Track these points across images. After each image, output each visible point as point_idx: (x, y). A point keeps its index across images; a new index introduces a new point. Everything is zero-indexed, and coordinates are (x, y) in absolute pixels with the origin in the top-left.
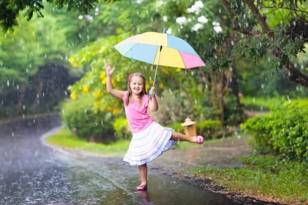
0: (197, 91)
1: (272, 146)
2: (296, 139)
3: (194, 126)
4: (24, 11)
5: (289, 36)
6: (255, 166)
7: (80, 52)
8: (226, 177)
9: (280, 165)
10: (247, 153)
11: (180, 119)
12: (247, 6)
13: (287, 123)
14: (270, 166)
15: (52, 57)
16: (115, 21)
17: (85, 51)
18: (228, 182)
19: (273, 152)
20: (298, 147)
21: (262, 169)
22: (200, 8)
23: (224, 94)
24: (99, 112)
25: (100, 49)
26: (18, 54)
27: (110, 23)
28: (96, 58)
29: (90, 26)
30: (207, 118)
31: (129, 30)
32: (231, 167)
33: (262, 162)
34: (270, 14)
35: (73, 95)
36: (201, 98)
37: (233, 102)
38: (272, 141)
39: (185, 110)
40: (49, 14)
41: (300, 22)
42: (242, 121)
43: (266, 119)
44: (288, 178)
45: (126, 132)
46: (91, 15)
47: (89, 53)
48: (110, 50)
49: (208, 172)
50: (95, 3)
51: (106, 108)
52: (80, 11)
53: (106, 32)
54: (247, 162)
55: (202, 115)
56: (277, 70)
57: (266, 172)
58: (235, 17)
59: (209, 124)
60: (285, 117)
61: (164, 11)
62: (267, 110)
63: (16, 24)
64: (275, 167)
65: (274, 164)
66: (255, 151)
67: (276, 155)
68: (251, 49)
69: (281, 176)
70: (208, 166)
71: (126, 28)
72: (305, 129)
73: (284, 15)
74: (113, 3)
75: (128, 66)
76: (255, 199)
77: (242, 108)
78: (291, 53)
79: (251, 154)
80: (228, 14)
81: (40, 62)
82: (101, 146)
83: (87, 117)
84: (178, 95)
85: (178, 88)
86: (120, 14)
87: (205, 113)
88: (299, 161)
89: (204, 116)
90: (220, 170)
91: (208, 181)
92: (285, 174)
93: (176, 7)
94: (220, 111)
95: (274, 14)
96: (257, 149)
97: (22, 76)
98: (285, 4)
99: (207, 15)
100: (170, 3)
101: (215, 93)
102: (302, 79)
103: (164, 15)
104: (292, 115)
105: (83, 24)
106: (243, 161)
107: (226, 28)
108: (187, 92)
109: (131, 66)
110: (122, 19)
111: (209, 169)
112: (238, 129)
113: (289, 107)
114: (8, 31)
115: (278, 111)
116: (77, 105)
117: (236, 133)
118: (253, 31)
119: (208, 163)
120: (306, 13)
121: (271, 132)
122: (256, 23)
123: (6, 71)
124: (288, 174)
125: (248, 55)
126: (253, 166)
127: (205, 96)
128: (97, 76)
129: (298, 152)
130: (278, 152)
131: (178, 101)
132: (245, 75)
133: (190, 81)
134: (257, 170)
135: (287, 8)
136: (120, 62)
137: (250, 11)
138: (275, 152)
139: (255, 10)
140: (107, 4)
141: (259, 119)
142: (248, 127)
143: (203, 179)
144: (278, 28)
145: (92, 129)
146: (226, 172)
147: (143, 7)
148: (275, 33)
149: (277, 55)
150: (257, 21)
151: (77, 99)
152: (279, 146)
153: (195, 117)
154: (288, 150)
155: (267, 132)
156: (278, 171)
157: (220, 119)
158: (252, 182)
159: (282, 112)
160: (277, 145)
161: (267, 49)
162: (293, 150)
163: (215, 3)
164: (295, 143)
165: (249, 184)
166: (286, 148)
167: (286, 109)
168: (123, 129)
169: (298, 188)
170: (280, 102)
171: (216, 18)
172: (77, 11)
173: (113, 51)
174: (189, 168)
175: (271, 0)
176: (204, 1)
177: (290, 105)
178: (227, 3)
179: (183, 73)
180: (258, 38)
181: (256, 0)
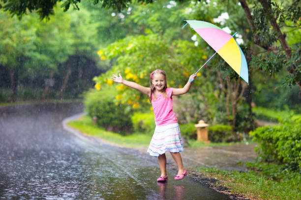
0: (213, 96)
1: (276, 155)
2: (299, 152)
3: (206, 128)
4: (62, 3)
6: (258, 172)
7: (109, 47)
8: (231, 179)
9: (282, 174)
10: (253, 159)
11: (194, 120)
12: (269, 22)
13: (293, 136)
14: (272, 174)
15: (81, 48)
16: (145, 22)
17: (114, 46)
18: (232, 184)
20: (300, 160)
21: (265, 176)
22: (226, 20)
23: (238, 102)
24: (120, 104)
25: (128, 46)
26: (52, 42)
27: (140, 23)
28: (123, 54)
29: (122, 23)
30: (220, 123)
31: (157, 32)
32: (237, 170)
33: (266, 169)
34: (289, 33)
35: (97, 86)
36: (216, 103)
37: (245, 110)
38: (277, 151)
39: (200, 112)
40: (84, 7)
42: (252, 129)
43: (274, 130)
44: (288, 187)
45: (143, 126)
46: (124, 14)
47: (117, 49)
48: (137, 48)
49: (214, 172)
50: (129, 3)
51: (127, 102)
52: (114, 9)
53: (135, 31)
54: (252, 167)
55: (215, 119)
56: (290, 85)
57: (268, 179)
58: (258, 32)
59: (221, 128)
60: (292, 130)
62: (276, 121)
63: (52, 14)
64: (278, 175)
65: (277, 172)
66: (261, 158)
67: (279, 164)
68: (268, 63)
69: (281, 184)
70: (215, 166)
71: (154, 30)
74: (145, 5)
75: (152, 65)
77: (254, 117)
79: (257, 160)
80: (251, 28)
81: (71, 52)
82: (117, 136)
83: (108, 108)
84: (195, 98)
85: (195, 91)
86: (151, 16)
87: (218, 117)
89: (217, 120)
90: (226, 172)
91: (214, 181)
92: (285, 182)
94: (232, 117)
95: (294, 34)
96: (262, 157)
97: (51, 63)
99: (231, 27)
100: (198, 11)
101: (230, 100)
104: (299, 129)
105: (114, 21)
106: (248, 166)
107: (248, 41)
108: (203, 96)
109: (154, 65)
110: (152, 21)
111: (215, 169)
112: (247, 136)
113: (297, 121)
114: (45, 20)
115: (286, 124)
116: (100, 96)
117: (245, 139)
118: (273, 46)
119: (215, 164)
121: (278, 143)
122: (276, 40)
123: (38, 56)
124: (288, 183)
125: (265, 68)
126: (256, 172)
127: (221, 101)
128: (122, 70)
130: (281, 161)
131: (195, 103)
132: (259, 87)
133: (207, 86)
134: (260, 176)
136: (145, 60)
137: (271, 28)
138: (278, 162)
139: (277, 28)
140: (139, 5)
141: (267, 129)
142: (257, 135)
143: (209, 178)
144: (296, 46)
145: (112, 119)
146: (231, 174)
147: (173, 12)
148: (292, 51)
149: (292, 72)
150: (277, 38)
151: (101, 90)
152: (283, 156)
153: (209, 120)
154: (291, 161)
155: (274, 142)
156: (280, 179)
157: (231, 125)
158: (255, 187)
159: (290, 125)
160: (281, 155)
161: (283, 65)
162: (295, 161)
163: (240, 17)
164: (298, 156)
165: (251, 188)
166: (289, 158)
167: (294, 123)
168: (141, 123)
169: (297, 197)
170: (289, 116)
171: (239, 31)
172: (111, 9)
173: (140, 49)
174: (197, 166)
175: (292, 21)
176: (230, 14)
177: (298, 119)
178: (251, 18)
179: (202, 78)
180: (276, 54)
181: (279, 19)
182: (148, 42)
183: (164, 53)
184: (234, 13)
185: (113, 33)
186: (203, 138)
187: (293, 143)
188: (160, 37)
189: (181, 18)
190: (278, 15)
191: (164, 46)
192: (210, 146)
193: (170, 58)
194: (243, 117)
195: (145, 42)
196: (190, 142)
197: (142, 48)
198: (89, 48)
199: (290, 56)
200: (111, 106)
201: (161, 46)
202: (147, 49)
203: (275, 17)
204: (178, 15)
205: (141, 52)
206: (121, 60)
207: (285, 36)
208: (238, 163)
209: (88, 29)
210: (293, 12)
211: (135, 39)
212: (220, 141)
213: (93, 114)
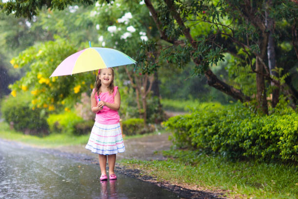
1: (190, 142)
2: (212, 136)
5: (210, 46)
6: (175, 159)
7: (20, 55)
8: (153, 168)
9: (198, 159)
10: (168, 147)
13: (205, 122)
16: (52, 28)
17: (25, 54)
18: (155, 173)
19: (191, 147)
20: (214, 144)
21: (182, 162)
22: (130, 19)
23: (147, 96)
24: (36, 107)
25: (37, 52)
28: (34, 60)
29: (29, 31)
30: (132, 117)
31: (65, 37)
33: (182, 155)
34: (192, 27)
35: (13, 93)
37: (155, 103)
38: (190, 138)
43: (186, 118)
45: (59, 127)
47: (28, 56)
49: (135, 163)
51: (42, 106)
53: (42, 37)
54: (169, 155)
55: (127, 114)
56: (199, 75)
57: (186, 165)
58: (164, 28)
59: (134, 122)
60: (203, 117)
61: (97, 20)
64: (194, 160)
65: (192, 158)
66: (175, 146)
67: (193, 150)
68: (177, 56)
69: (200, 168)
70: (135, 158)
71: (62, 35)
72: (221, 128)
73: (203, 28)
76: (182, 188)
77: (162, 109)
78: (212, 61)
82: (35, 139)
83: (23, 113)
86: (58, 22)
87: (130, 112)
88: (214, 155)
89: (129, 115)
90: (146, 162)
91: (138, 171)
93: (108, 17)
94: (143, 111)
95: (195, 27)
96: (177, 145)
98: (207, 18)
99: (135, 26)
100: (102, 14)
102: (219, 84)
103: (97, 23)
104: (209, 116)
105: (21, 29)
106: (164, 155)
107: (151, 38)
110: (59, 26)
111: (135, 160)
112: (159, 126)
113: (207, 108)
115: (196, 111)
117: (157, 130)
118: (178, 40)
119: (133, 156)
120: (225, 27)
121: (191, 130)
122: (181, 34)
125: (174, 61)
126: (173, 159)
127: (130, 96)
128: (35, 77)
129: (214, 147)
130: (195, 147)
132: (163, 80)
135: (209, 22)
139: (181, 22)
141: (179, 118)
142: (169, 125)
143: (133, 169)
145: (28, 123)
146: (151, 164)
147: (78, 16)
149: (199, 63)
150: (182, 32)
152: (197, 142)
154: (204, 146)
155: (187, 129)
156: (196, 164)
157: (143, 118)
159: (200, 113)
160: (195, 142)
161: (191, 56)
162: (209, 146)
163: (142, 15)
164: (211, 140)
166: (203, 144)
168: (56, 124)
171: (143, 28)
173: (49, 54)
174: (118, 159)
176: (133, 13)
177: (207, 106)
180: (183, 47)
182: (56, 47)
184: (137, 13)
185: (21, 42)
187: (205, 129)
188: (67, 42)
189: (86, 21)
192: (126, 139)
194: (153, 110)
195: (53, 47)
197: (52, 53)
199: (196, 48)
200: (27, 110)
202: (57, 53)
204: (83, 19)
205: (51, 57)
206: (34, 66)
207: (189, 29)
208: (154, 153)
210: (196, 6)
212: (134, 134)
213: (10, 120)
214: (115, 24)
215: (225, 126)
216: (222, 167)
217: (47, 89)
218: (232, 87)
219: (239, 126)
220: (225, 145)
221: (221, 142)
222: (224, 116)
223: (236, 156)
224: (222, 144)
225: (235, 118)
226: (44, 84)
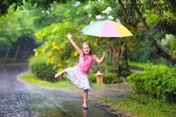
1: (144, 89)
2: (157, 87)
3: (101, 76)
4: (12, 6)
5: (158, 30)
6: (134, 100)
7: (41, 31)
8: (118, 105)
9: (148, 100)
10: (130, 92)
11: (94, 71)
12: (136, 11)
13: (153, 78)
14: (142, 101)
15: (25, 32)
16: (62, 15)
17: (44, 30)
18: (119, 108)
19: (144, 93)
20: (158, 91)
21: (138, 102)
22: (110, 11)
23: (119, 59)
24: (50, 64)
25: (53, 30)
26: (7, 30)
27: (59, 16)
28: (50, 34)
29: (48, 17)
31: (70, 21)
32: (121, 99)
33: (138, 98)
34: (148, 17)
35: (36, 54)
36: (106, 61)
37: (124, 64)
38: (144, 87)
39: (97, 67)
40: (25, 9)
41: (164, 22)
42: (128, 75)
43: (142, 75)
44: (151, 108)
45: (64, 77)
46: (49, 11)
47: (47, 31)
48: (58, 31)
49: (108, 101)
50: (52, 4)
51: (54, 63)
52: (44, 8)
53: (57, 21)
54: (130, 97)
55: (106, 70)
56: (150, 48)
57: (140, 104)
58: (129, 18)
59: (110, 75)
60: (153, 74)
61: (90, 11)
62: (142, 69)
63: (7, 13)
64: (145, 101)
65: (144, 100)
67: (146, 95)
68: (136, 35)
69: (148, 106)
70: (108, 98)
71: (68, 19)
72: (163, 81)
73: (156, 18)
74: (62, 5)
77: (129, 68)
78: (158, 39)
79: (132, 93)
80: (125, 15)
81: (19, 35)
82: (49, 83)
83: (43, 67)
86: (65, 11)
87: (108, 69)
88: (158, 99)
89: (108, 71)
90: (115, 101)
91: (108, 106)
92: (150, 105)
93: (97, 9)
94: (117, 69)
95: (150, 17)
96: (136, 91)
97: (8, 42)
98: (157, 12)
99: (113, 15)
100: (93, 7)
101: (115, 58)
102: (163, 54)
103: (89, 13)
104: (156, 73)
105: (44, 15)
106: (127, 97)
107: (123, 23)
108: (99, 57)
110: (66, 14)
111: (108, 100)
112: (126, 79)
113: (155, 69)
114: (3, 17)
115: (149, 71)
116: (38, 60)
117: (125, 81)
118: (138, 25)
119: (108, 97)
120: (168, 18)
121: (144, 82)
122: (140, 22)
124: (152, 105)
125: (134, 38)
126: (133, 100)
127: (109, 59)
128: (50, 45)
129: (158, 94)
130: (147, 93)
132: (131, 50)
133: (101, 51)
134: (135, 102)
135: (158, 14)
136: (63, 38)
137: (137, 15)
138: (145, 93)
139: (140, 14)
140: (58, 5)
141: (137, 74)
142: (132, 78)
143: (105, 105)
144: (152, 25)
145: (45, 74)
146: (118, 102)
147: (78, 8)
148: (150, 28)
149: (150, 40)
150: (141, 20)
151: (38, 56)
152: (148, 90)
153: (103, 71)
154: (152, 92)
155: (142, 82)
156: (147, 103)
157: (116, 73)
158: (132, 109)
159: (151, 71)
160: (147, 89)
161: (145, 36)
162: (155, 93)
163: (118, 9)
164: (157, 89)
165: (130, 109)
166: (152, 91)
167: (153, 70)
169: (157, 113)
170: (150, 66)
171: (118, 17)
172: (42, 8)
173: (60, 31)
174: (98, 98)
175: (149, 9)
176: (112, 7)
177: (155, 67)
178: (125, 9)
179: (98, 46)
180: (141, 30)
181: (141, 9)
182: (65, 27)
183: (74, 33)
184: (115, 7)
185: (43, 23)
186: (100, 81)
187: (153, 82)
188: (71, 24)
189: (83, 12)
190: (140, 7)
191: (74, 28)
192: (105, 86)
193: (78, 35)
194: (123, 68)
195: (63, 27)
196: (92, 84)
197: (61, 30)
198: (29, 32)
199: (149, 30)
200: (45, 66)
201: (72, 29)
202: (64, 31)
203: (139, 8)
204: (81, 10)
205: (61, 33)
206: (49, 38)
207: (145, 19)
208: (121, 96)
209: (29, 21)
210: (149, 4)
211: (57, 25)
212: (110, 83)
213: (34, 71)
214: (100, 14)
215: (166, 81)
216: (162, 106)
217: (57, 53)
218: (172, 56)
219: (174, 80)
220: (165, 92)
221: (163, 90)
222: (166, 74)
223: (172, 100)
224: (163, 92)
225: (173, 76)
226: (56, 50)
